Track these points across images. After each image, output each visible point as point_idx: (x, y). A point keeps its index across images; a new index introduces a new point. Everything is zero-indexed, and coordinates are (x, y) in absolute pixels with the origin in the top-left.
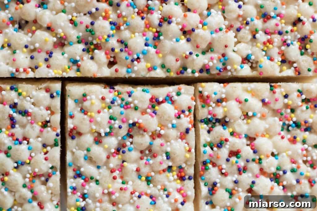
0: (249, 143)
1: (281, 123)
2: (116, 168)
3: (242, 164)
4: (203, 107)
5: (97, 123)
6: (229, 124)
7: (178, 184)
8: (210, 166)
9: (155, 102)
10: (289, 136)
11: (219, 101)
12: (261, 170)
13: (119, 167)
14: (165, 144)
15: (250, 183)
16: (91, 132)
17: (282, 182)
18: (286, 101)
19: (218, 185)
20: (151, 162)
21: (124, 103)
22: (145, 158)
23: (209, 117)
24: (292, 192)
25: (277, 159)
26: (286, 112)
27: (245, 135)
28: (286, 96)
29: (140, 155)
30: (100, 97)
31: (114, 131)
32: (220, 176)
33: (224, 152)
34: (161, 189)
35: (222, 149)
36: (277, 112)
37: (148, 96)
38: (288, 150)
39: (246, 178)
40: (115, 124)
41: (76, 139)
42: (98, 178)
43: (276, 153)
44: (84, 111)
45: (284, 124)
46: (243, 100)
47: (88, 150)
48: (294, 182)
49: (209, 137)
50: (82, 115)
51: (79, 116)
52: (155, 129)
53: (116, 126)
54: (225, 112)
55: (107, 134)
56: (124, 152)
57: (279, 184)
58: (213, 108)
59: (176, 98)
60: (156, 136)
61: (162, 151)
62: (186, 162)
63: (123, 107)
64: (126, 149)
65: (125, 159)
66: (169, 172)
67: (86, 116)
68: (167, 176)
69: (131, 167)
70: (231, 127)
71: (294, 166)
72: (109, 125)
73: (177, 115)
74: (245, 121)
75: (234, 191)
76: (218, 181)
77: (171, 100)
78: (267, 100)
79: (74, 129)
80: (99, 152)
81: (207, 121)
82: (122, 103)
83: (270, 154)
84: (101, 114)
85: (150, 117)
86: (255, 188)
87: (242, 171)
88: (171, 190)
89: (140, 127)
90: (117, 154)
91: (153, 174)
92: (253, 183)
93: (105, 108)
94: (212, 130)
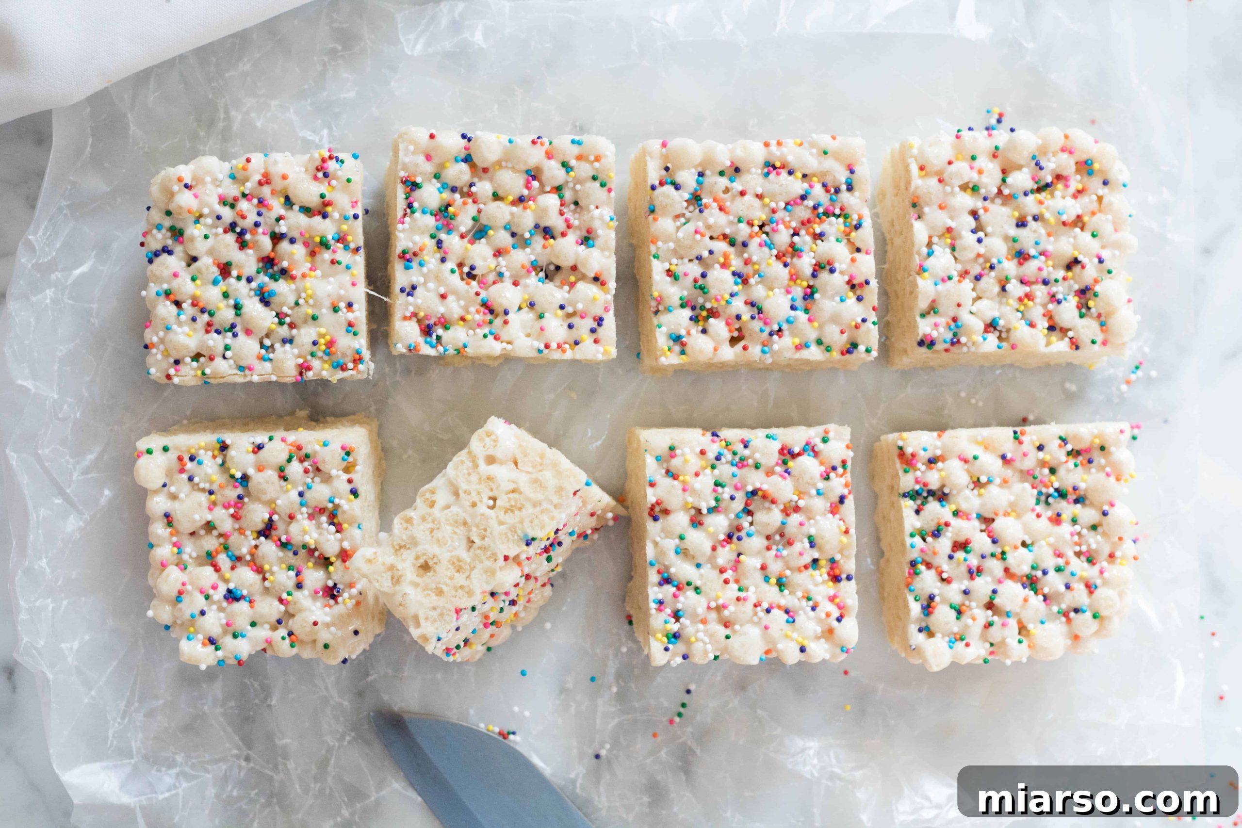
0: (983, 527)
1: (1035, 492)
2: (728, 566)
3: (974, 562)
4: (906, 472)
5: (694, 492)
6: (950, 497)
7: (830, 588)
8: (922, 568)
9: (788, 454)
10: (1049, 513)
11: (932, 461)
12: (1006, 570)
13: (732, 563)
14: (806, 523)
15: (990, 592)
16: (685, 507)
17: (1042, 589)
18: (1041, 455)
19: (937, 599)
20: (785, 553)
21: (737, 459)
22: (774, 547)
23: (917, 487)
24: (1059, 604)
25: (1030, 551)
26: (1040, 473)
27: (977, 514)
28: (1040, 448)
29: (765, 543)
30: (698, 450)
31: (723, 505)
32: (939, 584)
33: (944, 544)
34: (803, 597)
35: (940, 539)
36: (1028, 475)
37: (776, 446)
38: (1049, 536)
39: (982, 586)
40: (723, 493)
41: (661, 521)
42: (698, 583)
43: (1029, 542)
44: (672, 474)
45: (1040, 493)
46: (970, 457)
47: (681, 538)
48: (1062, 588)
49: (918, 520)
50: (669, 481)
51: (665, 482)
52: (788, 499)
53: (726, 496)
54: (942, 479)
55: (712, 510)
56: (739, 539)
57: (1036, 593)
58: (922, 472)
59: (820, 446)
60: (791, 510)
61: (803, 535)
62: (841, 552)
63: (736, 465)
64: (743, 534)
65: (741, 551)
66: (814, 569)
67: (676, 482)
68: (812, 575)
69: (751, 562)
70: (954, 503)
71: (1061, 562)
72: (714, 495)
73: (825, 474)
74: (975, 491)
75: (964, 608)
76: (936, 592)
77: (813, 451)
78: (1009, 456)
79: (658, 503)
80: (698, 540)
81: (913, 495)
82: (734, 459)
83: (1019, 544)
84: (701, 477)
85: (780, 479)
86: (997, 601)
87: (975, 574)
88: (818, 598)
89: (765, 497)
90: (728, 543)
91: (788, 573)
92: (994, 592)
93: (705, 468)
94: (922, 510)
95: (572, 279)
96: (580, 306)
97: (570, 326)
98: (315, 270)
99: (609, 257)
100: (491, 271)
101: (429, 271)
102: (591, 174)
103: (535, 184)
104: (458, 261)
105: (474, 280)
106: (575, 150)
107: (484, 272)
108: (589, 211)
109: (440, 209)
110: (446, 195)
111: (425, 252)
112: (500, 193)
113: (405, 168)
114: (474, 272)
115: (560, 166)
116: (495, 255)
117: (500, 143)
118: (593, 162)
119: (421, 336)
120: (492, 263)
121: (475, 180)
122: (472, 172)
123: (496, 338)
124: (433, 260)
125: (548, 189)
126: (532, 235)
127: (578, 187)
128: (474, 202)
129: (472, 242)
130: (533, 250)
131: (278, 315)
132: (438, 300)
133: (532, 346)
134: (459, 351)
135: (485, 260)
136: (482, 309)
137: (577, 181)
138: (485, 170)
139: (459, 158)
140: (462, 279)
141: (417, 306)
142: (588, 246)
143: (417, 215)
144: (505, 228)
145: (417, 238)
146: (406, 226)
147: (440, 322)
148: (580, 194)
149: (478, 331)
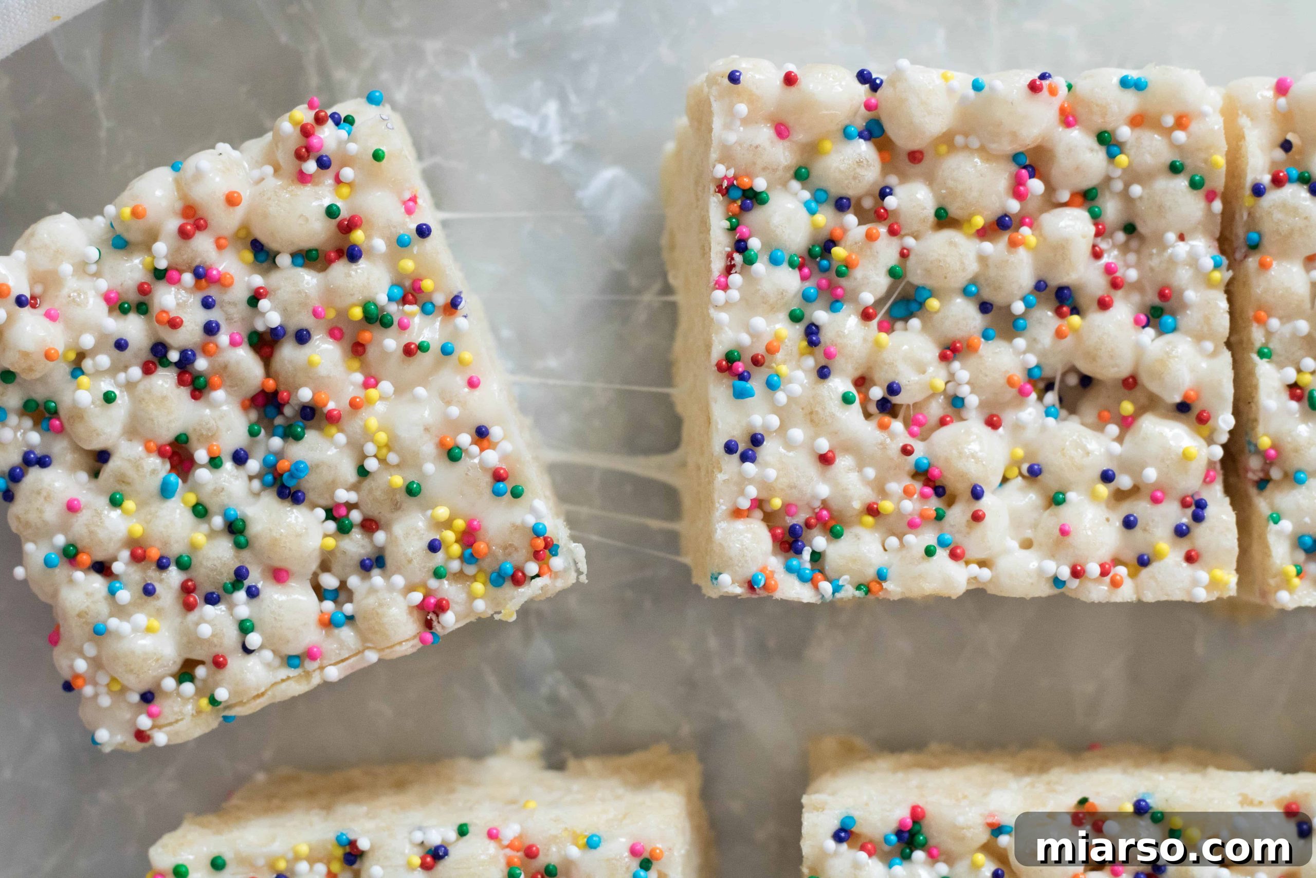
95: (1127, 408)
96: (1151, 474)
97: (1129, 523)
98: (375, 386)
99: (1214, 354)
100: (933, 395)
101: (791, 399)
102: (1168, 156)
103: (1036, 186)
104: (857, 374)
105: (894, 415)
106: (1130, 102)
107: (919, 398)
108: (1163, 246)
109: (810, 252)
110: (824, 218)
111: (779, 356)
112: (954, 210)
113: (727, 157)
114: (896, 400)
115: (1092, 142)
116: (943, 358)
117: (951, 91)
118: (1171, 130)
119: (774, 553)
120: (937, 376)
121: (892, 180)
122: (884, 161)
123: (955, 555)
124: (800, 375)
125: (1065, 196)
126: (1029, 306)
127: (1136, 190)
128: (893, 232)
129: (886, 327)
130: (1033, 342)
131: (331, 514)
132: (811, 469)
133: (1040, 572)
134: (865, 587)
135: (921, 369)
136: (917, 486)
137: (1133, 176)
138: (915, 157)
139: (853, 130)
140: (868, 415)
141: (764, 484)
142: (1161, 331)
143: (760, 267)
144: (965, 292)
145: (759, 322)
146: (734, 294)
147: (819, 518)
148: (1142, 207)
149: (910, 538)
